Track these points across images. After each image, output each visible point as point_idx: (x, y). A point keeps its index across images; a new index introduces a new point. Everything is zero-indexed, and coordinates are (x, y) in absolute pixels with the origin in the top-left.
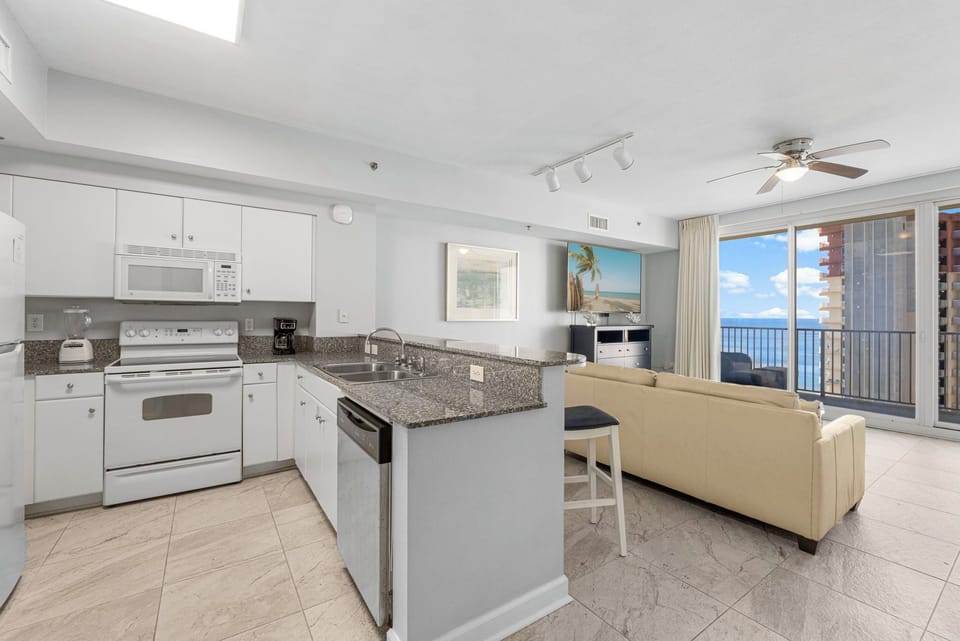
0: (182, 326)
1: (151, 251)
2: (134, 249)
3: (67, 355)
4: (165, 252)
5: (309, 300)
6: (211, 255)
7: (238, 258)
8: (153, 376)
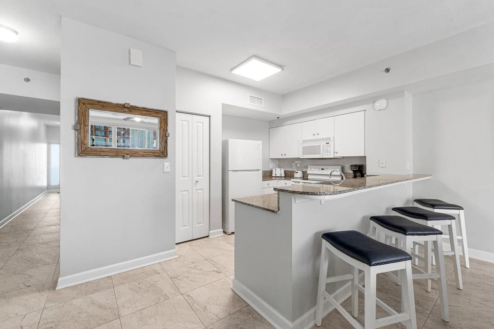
0: (323, 167)
1: (308, 141)
2: (304, 141)
3: (296, 175)
4: (311, 141)
5: (363, 155)
6: (323, 139)
7: (332, 139)
8: (301, 184)
